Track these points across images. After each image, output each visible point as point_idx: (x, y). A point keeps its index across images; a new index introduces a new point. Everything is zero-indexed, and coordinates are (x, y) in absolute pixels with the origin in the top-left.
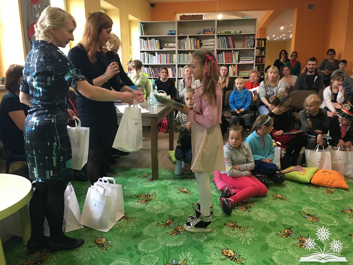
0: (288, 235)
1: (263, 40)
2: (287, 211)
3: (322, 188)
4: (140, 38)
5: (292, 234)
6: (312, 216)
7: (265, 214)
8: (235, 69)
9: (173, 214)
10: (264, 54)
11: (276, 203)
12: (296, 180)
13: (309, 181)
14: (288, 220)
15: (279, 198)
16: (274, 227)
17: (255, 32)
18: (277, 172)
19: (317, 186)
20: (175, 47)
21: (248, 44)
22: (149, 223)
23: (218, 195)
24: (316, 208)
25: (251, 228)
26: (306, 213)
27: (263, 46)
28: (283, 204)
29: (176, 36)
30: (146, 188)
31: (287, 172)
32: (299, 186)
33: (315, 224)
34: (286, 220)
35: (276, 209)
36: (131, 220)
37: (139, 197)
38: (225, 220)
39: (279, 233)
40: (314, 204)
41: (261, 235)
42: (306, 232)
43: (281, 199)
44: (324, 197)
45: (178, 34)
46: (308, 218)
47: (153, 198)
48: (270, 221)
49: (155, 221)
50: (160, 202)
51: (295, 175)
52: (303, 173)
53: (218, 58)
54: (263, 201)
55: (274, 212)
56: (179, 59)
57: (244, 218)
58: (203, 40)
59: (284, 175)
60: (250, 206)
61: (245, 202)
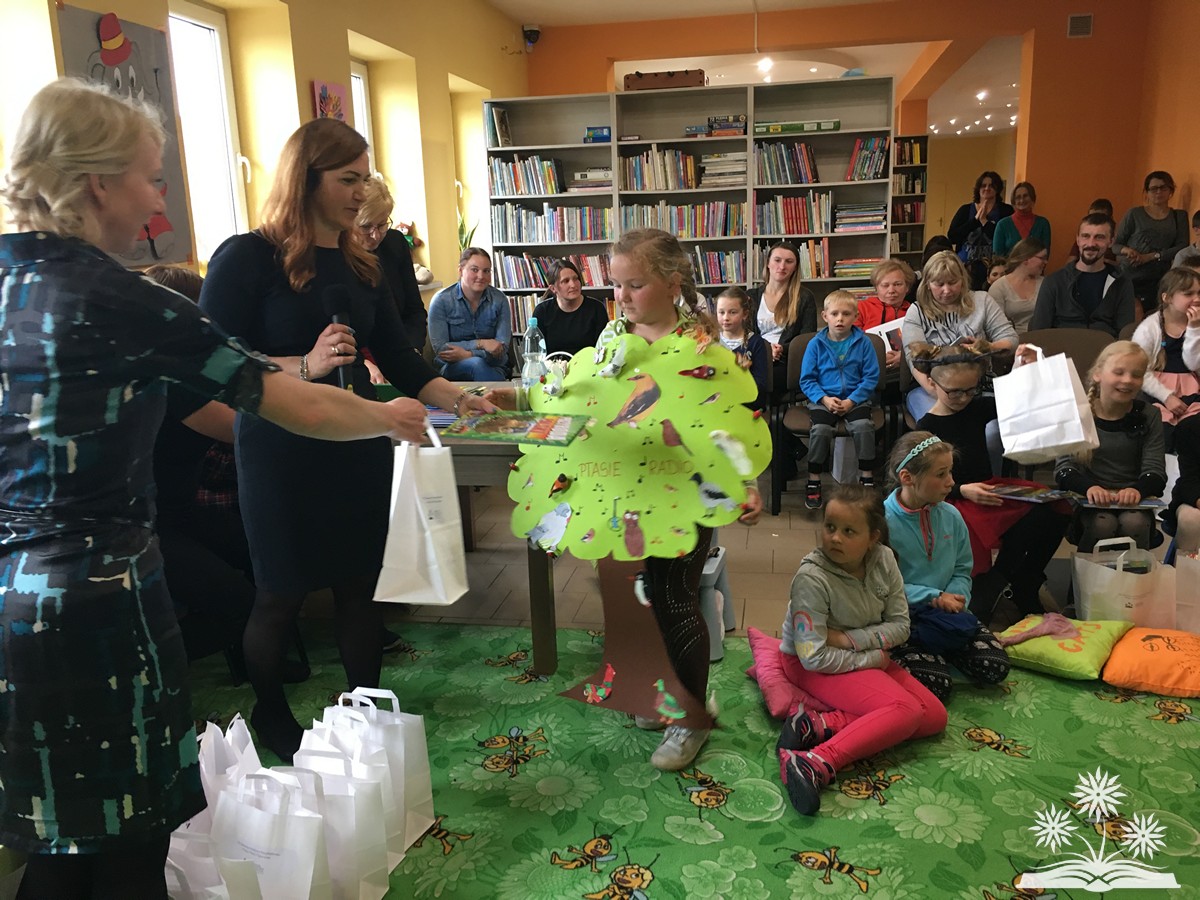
0: (1027, 898)
1: (915, 142)
2: (1022, 798)
3: (1143, 701)
4: (489, 157)
5: (1042, 894)
7: (946, 810)
8: (821, 254)
9: (606, 814)
10: (922, 191)
11: (978, 763)
12: (1050, 672)
13: (1095, 675)
14: (1027, 836)
15: (989, 744)
16: (977, 868)
17: (888, 125)
18: (980, 645)
19: (1126, 692)
20: (609, 184)
21: (863, 167)
22: (522, 855)
25: (892, 872)
27: (917, 161)
28: (1006, 767)
29: (614, 144)
30: (514, 707)
31: (1016, 640)
32: (1061, 694)
34: (1018, 835)
35: (979, 791)
37: (486, 744)
38: (796, 838)
39: (995, 891)
40: (1118, 768)
43: (997, 749)
44: (1152, 739)
45: (619, 140)
47: (536, 749)
48: (960, 840)
49: (542, 847)
50: (563, 767)
51: (1044, 652)
52: (1075, 645)
53: (760, 219)
54: (932, 757)
55: (973, 802)
56: (626, 224)
57: (865, 828)
58: (706, 158)
59: (1003, 653)
60: (886, 779)
61: (866, 764)
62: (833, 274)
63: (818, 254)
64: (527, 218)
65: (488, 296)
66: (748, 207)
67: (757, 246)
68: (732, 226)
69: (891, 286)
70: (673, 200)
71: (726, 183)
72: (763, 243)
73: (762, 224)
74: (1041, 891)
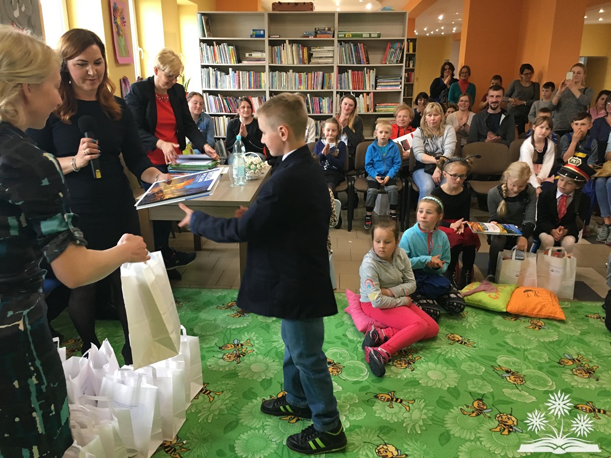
0: (480, 411)
1: (411, 41)
2: (474, 366)
3: (524, 320)
4: (200, 42)
5: (486, 409)
6: (513, 374)
7: (441, 373)
10: (413, 66)
11: (453, 350)
12: (483, 308)
13: (505, 310)
14: (477, 383)
15: (458, 341)
16: (457, 399)
17: (403, 36)
18: (452, 295)
19: (516, 316)
20: (264, 60)
21: (391, 57)
22: (248, 401)
23: (359, 339)
24: (518, 359)
25: (420, 401)
26: (503, 369)
27: (411, 52)
28: (466, 352)
29: (266, 39)
30: (234, 329)
31: (468, 294)
32: (488, 318)
33: (520, 388)
34: (473, 383)
35: (455, 363)
36: (216, 396)
37: (223, 348)
38: (375, 388)
40: (515, 351)
41: (437, 415)
42: (508, 404)
43: (461, 343)
44: (528, 337)
45: (269, 37)
46: (508, 378)
47: (248, 350)
48: (448, 386)
49: (257, 396)
50: (262, 358)
51: (481, 299)
52: (496, 296)
53: (340, 81)
54: (433, 348)
55: (452, 368)
56: (272, 81)
57: (406, 382)
58: (313, 49)
59: (462, 299)
60: (413, 359)
61: (404, 352)
62: (375, 111)
63: (368, 100)
64: (221, 76)
65: (202, 117)
66: (334, 75)
67: (338, 95)
68: (326, 85)
69: (402, 117)
70: (296, 70)
71: (323, 62)
72: (341, 94)
73: (341, 84)
74: (485, 407)
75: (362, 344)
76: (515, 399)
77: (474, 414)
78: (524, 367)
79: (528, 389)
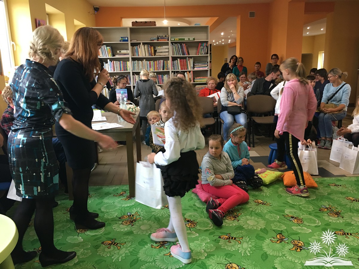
0: (281, 240)
2: (273, 216)
5: (284, 239)
6: (295, 218)
7: (254, 221)
11: (259, 208)
14: (277, 225)
15: (261, 203)
16: (267, 234)
18: (255, 177)
20: (128, 54)
22: (142, 247)
24: (297, 210)
25: (246, 238)
26: (290, 216)
28: (267, 209)
29: (129, 42)
30: (126, 207)
33: (301, 225)
34: (274, 225)
35: (261, 215)
36: (122, 246)
37: (121, 218)
38: (218, 232)
39: (273, 239)
40: (293, 206)
41: (257, 244)
42: (297, 235)
43: (263, 204)
45: (131, 41)
46: (293, 221)
48: (260, 228)
49: (147, 244)
50: (147, 222)
53: (173, 65)
54: (247, 208)
55: (261, 218)
56: (134, 66)
57: (235, 228)
58: (157, 47)
59: (261, 179)
60: (237, 215)
61: (231, 212)
62: (194, 81)
63: (190, 76)
66: (170, 62)
67: (173, 73)
68: (165, 67)
69: (211, 84)
70: (148, 59)
71: (163, 55)
73: (174, 67)
74: (284, 238)
75: (205, 209)
76: (300, 232)
77: (279, 242)
78: (301, 214)
79: (306, 226)
